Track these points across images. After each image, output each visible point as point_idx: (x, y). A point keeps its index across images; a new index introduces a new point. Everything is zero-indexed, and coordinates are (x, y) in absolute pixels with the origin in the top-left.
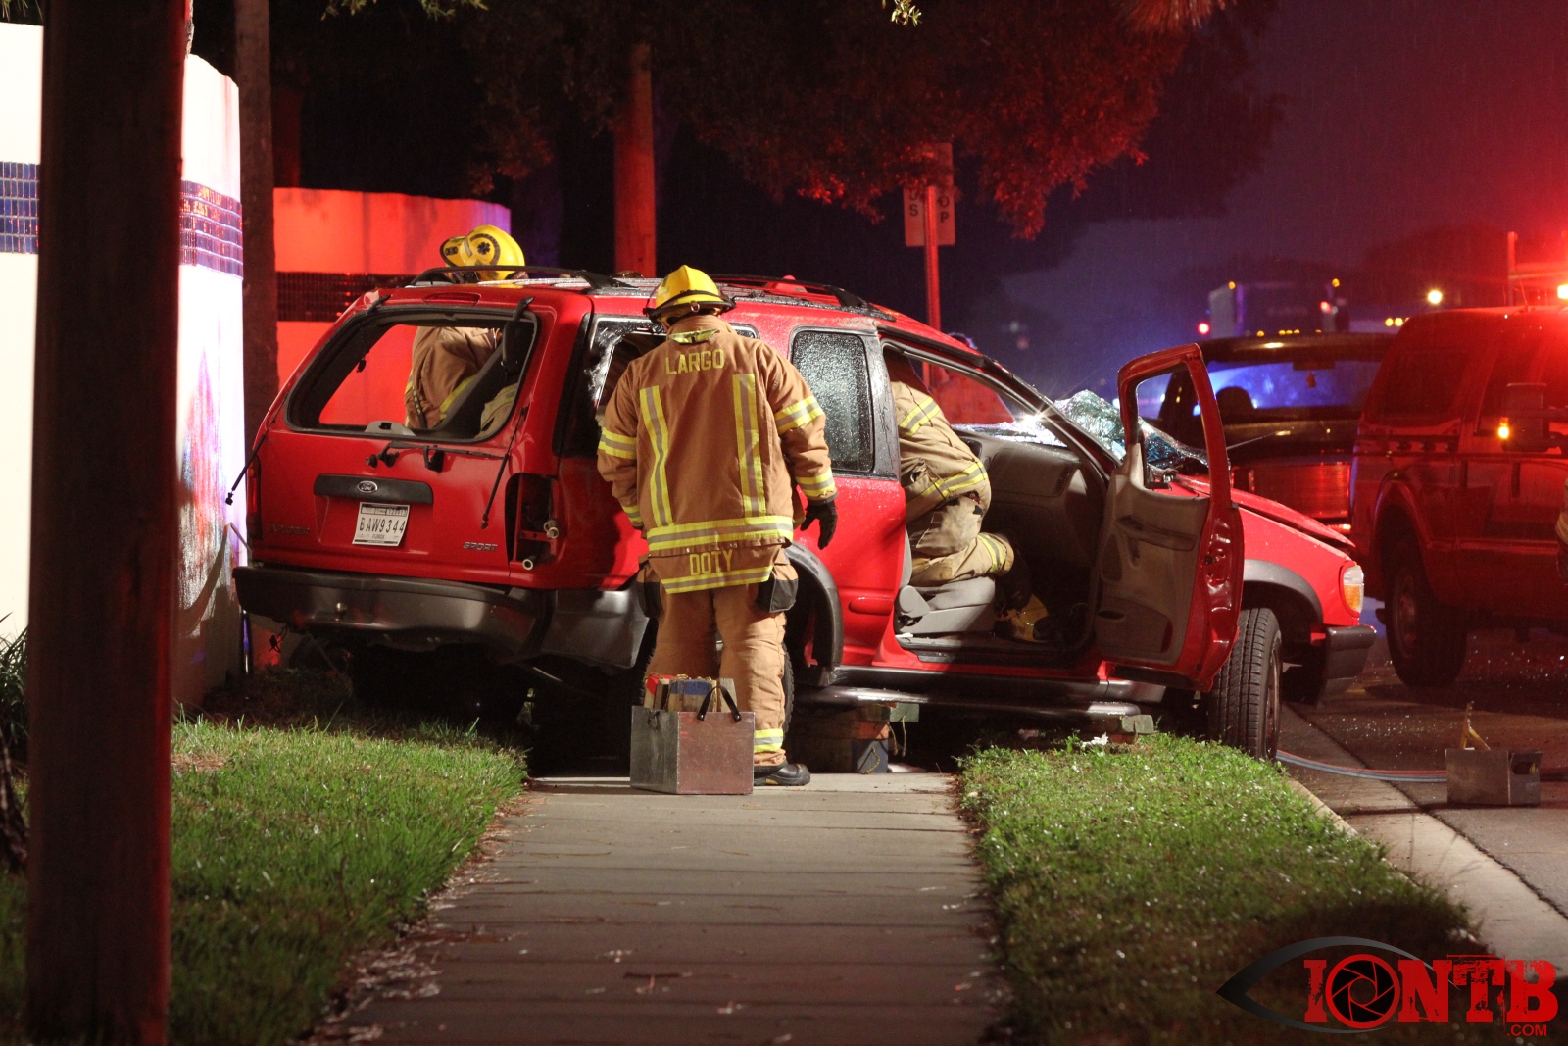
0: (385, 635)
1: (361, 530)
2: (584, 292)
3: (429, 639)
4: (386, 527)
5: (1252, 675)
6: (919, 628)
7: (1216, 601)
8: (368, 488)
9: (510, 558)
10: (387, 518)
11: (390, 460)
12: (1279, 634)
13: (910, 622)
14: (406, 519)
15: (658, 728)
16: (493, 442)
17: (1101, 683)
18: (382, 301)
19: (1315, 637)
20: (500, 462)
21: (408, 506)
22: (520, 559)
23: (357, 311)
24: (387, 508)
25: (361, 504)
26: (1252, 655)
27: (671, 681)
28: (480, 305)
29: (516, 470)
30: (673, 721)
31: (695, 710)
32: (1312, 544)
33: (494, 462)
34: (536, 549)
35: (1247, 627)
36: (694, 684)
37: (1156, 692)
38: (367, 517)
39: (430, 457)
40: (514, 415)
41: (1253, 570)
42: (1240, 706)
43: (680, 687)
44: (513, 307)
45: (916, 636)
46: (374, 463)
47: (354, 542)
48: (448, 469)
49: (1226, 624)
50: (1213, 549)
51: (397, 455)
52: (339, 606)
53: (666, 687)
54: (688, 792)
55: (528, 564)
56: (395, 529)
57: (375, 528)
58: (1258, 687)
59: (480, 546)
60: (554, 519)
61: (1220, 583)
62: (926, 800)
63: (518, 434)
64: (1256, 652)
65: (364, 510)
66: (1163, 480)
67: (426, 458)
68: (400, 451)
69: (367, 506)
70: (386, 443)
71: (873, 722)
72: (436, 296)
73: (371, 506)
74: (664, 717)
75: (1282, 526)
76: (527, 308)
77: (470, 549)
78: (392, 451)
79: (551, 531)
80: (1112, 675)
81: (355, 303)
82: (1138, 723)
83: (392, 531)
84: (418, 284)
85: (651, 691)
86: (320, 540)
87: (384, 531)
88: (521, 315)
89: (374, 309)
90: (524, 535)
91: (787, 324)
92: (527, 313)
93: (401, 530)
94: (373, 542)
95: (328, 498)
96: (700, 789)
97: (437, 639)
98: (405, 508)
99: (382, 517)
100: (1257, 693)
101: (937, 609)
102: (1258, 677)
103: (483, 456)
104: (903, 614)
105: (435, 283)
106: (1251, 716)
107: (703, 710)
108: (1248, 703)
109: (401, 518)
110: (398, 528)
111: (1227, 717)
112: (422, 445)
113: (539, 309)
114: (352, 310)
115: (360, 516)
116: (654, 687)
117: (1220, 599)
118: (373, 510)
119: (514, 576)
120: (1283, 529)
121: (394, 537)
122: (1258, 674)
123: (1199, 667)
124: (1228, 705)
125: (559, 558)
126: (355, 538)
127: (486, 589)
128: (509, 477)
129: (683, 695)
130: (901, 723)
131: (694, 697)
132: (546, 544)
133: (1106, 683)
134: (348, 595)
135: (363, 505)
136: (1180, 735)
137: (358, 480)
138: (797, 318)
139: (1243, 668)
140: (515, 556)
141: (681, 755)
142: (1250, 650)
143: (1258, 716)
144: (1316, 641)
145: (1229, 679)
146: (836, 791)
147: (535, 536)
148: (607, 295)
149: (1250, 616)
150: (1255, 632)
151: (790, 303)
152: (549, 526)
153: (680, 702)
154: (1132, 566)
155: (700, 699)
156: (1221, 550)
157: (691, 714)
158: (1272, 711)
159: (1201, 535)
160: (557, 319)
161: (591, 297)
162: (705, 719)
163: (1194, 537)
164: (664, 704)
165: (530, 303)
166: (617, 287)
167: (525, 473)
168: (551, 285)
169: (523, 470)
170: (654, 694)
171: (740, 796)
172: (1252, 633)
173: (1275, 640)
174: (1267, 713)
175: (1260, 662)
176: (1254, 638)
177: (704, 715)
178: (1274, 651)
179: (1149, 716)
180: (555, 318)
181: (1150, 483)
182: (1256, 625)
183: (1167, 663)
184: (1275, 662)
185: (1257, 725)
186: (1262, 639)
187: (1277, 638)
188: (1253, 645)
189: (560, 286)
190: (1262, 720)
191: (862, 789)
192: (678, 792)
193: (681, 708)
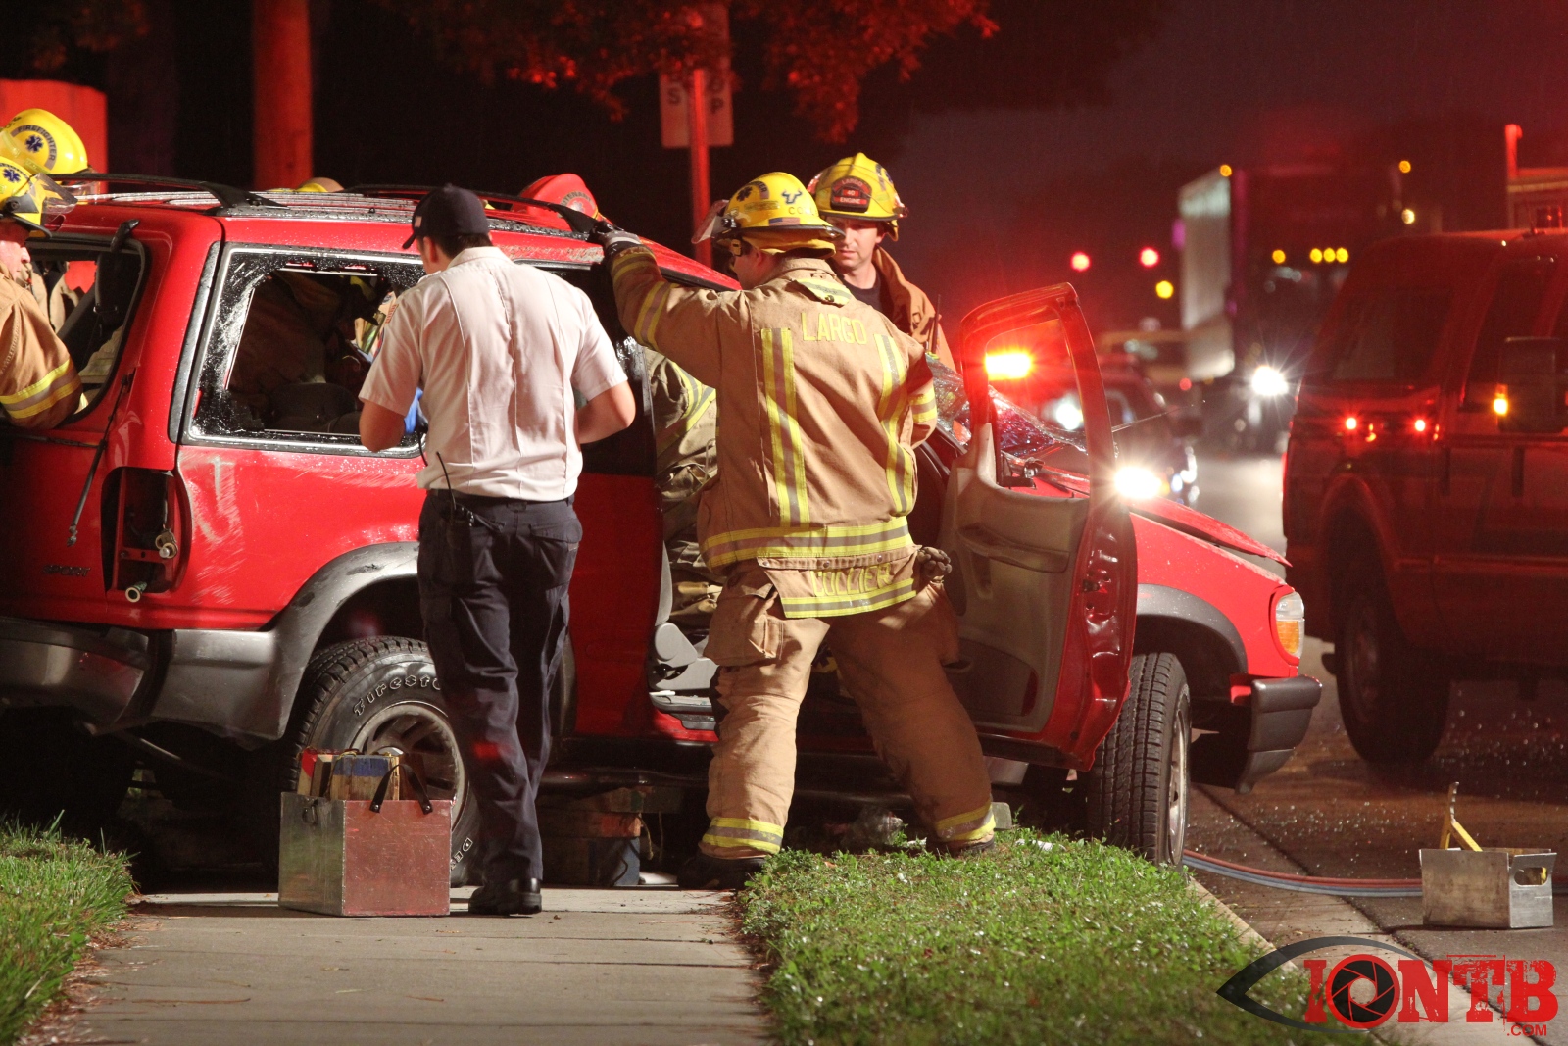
2: (212, 212)
5: (1149, 746)
6: (683, 682)
7: (1098, 643)
9: (108, 587)
12: (1186, 689)
13: (670, 673)
15: (316, 822)
16: (86, 423)
19: (1236, 692)
20: (93, 453)
22: (122, 588)
26: (1148, 719)
27: (334, 758)
28: (65, 230)
29: (116, 462)
30: (336, 813)
31: (367, 798)
32: (1232, 563)
33: (85, 451)
34: (147, 574)
35: (1142, 680)
36: (366, 761)
37: (1014, 771)
40: (114, 384)
41: (1149, 600)
42: (1132, 791)
43: (347, 766)
44: (111, 233)
45: (679, 693)
49: (1111, 676)
50: (1094, 571)
53: (328, 765)
54: (357, 913)
55: (133, 594)
58: (1157, 764)
59: (67, 570)
61: (1104, 618)
63: (119, 411)
64: (1153, 714)
66: (1024, 474)
74: (325, 808)
75: (1189, 537)
76: (131, 235)
85: (306, 772)
88: (122, 244)
90: (127, 553)
92: (131, 242)
96: (374, 909)
100: (1156, 771)
102: (1158, 749)
103: (68, 444)
104: (660, 662)
107: (379, 798)
108: (1143, 785)
111: (1114, 805)
113: (148, 236)
116: (311, 767)
117: (1104, 641)
119: (113, 610)
120: (1192, 542)
122: (1158, 745)
123: (1075, 736)
124: (1114, 787)
125: (176, 586)
128: (106, 474)
129: (350, 777)
130: (657, 815)
131: (366, 779)
132: (160, 566)
136: (1047, 831)
138: (512, 248)
139: (1135, 736)
140: (115, 583)
141: (348, 861)
142: (1146, 711)
143: (1157, 804)
144: (1236, 699)
145: (1117, 753)
146: (567, 911)
147: (143, 555)
148: (244, 216)
149: (1145, 664)
150: (1152, 686)
151: (501, 227)
152: (163, 541)
153: (348, 787)
154: (981, 594)
155: (375, 782)
156: (1105, 572)
157: (362, 803)
158: (1176, 797)
159: (1077, 551)
160: (173, 251)
161: (221, 219)
162: (381, 810)
163: (1068, 554)
164: (324, 790)
165: (135, 227)
166: (258, 205)
167: (127, 468)
168: (164, 202)
169: (126, 464)
170: (312, 775)
171: (432, 919)
172: (1149, 688)
173: (1181, 697)
174: (1170, 799)
175: (1159, 728)
176: (1151, 695)
177: (380, 804)
178: (1180, 713)
179: (1006, 804)
180: (171, 249)
181: (1006, 478)
182: (1154, 677)
183: (1029, 729)
184: (1180, 728)
185: (1155, 816)
186: (1163, 696)
187: (1184, 695)
188: (1149, 705)
189: (177, 203)
190: (1162, 810)
191: (604, 908)
192: (344, 913)
193: (347, 796)
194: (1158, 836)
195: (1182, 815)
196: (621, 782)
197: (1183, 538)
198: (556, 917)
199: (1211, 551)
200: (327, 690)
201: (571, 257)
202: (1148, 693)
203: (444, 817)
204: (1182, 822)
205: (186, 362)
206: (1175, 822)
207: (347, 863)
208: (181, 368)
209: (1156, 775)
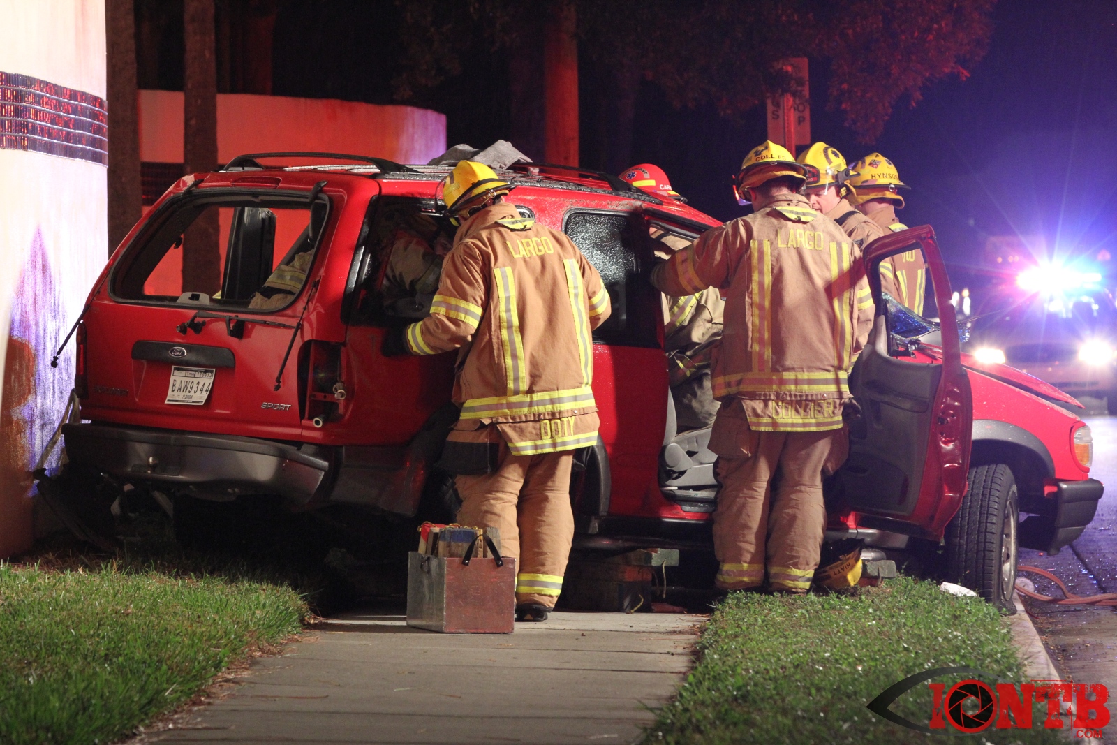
0: (191, 486)
1: (173, 391)
2: (373, 176)
3: (229, 490)
4: (194, 388)
5: (988, 525)
6: (682, 481)
7: (948, 458)
8: (178, 353)
9: (302, 417)
10: (195, 380)
11: (197, 327)
12: (1015, 488)
13: (675, 475)
14: (211, 381)
15: (429, 572)
16: (289, 312)
17: (850, 531)
18: (196, 184)
19: (1048, 490)
20: (293, 331)
21: (214, 370)
22: (311, 418)
23: (174, 193)
24: (196, 371)
25: (173, 367)
26: (988, 507)
27: (440, 529)
28: (281, 188)
29: (308, 337)
30: (440, 566)
31: (461, 557)
32: (1045, 406)
33: (289, 330)
34: (326, 409)
35: (985, 482)
36: (460, 532)
37: (900, 540)
38: (178, 379)
39: (232, 325)
40: (307, 287)
41: (981, 430)
42: (977, 553)
43: (448, 535)
44: (309, 190)
45: (680, 488)
46: (184, 330)
47: (166, 402)
48: (249, 336)
49: (956, 479)
50: (945, 412)
51: (204, 324)
52: (151, 459)
53: (436, 535)
54: (454, 631)
55: (317, 423)
56: (202, 390)
57: (185, 389)
58: (994, 536)
59: (276, 406)
60: (342, 382)
61: (951, 442)
62: (670, 640)
63: (310, 304)
64: (992, 504)
65: (176, 373)
66: (907, 349)
67: (228, 326)
68: (207, 320)
69: (178, 369)
70: (193, 312)
71: (638, 566)
72: (243, 180)
73: (182, 369)
74: (434, 563)
75: (1018, 390)
76: (321, 191)
77: (267, 409)
78: (198, 320)
79: (339, 393)
80: (861, 524)
81: (173, 186)
82: (882, 567)
83: (199, 392)
84: (230, 169)
85: (424, 538)
86: (137, 400)
87: (193, 392)
88: (316, 197)
89: (189, 192)
90: (315, 396)
91: (561, 205)
92: (321, 195)
93: (207, 391)
94: (183, 401)
95: (145, 362)
96: (465, 628)
97: (236, 490)
98: (212, 372)
99: (192, 380)
100: (993, 540)
101: (701, 464)
102: (994, 526)
103: (279, 326)
104: (668, 468)
105: (246, 169)
106: (987, 561)
107: (468, 556)
108: (984, 550)
109: (207, 381)
110: (205, 389)
111: (966, 563)
112: (225, 314)
113: (332, 191)
114: (170, 192)
115: (172, 378)
116: (427, 534)
117: (951, 457)
118: (183, 373)
119: (306, 433)
120: (1019, 393)
121: (200, 397)
122: (994, 524)
123: (932, 518)
124: (966, 551)
125: (347, 417)
126: (168, 398)
127: (277, 444)
128: (301, 343)
129: (450, 542)
130: (661, 567)
131: (460, 544)
132: (335, 404)
133: (856, 531)
134: (160, 451)
135: (175, 369)
136: (923, 578)
137: (170, 346)
138: (570, 200)
139: (980, 518)
140: (306, 416)
141: (448, 597)
142: (987, 502)
143: (994, 562)
144: (1049, 494)
145: (968, 528)
146: (593, 630)
147: (325, 397)
148: (395, 179)
149: (987, 472)
150: (991, 486)
151: (565, 187)
152: (338, 388)
153: (448, 549)
154: (875, 426)
155: (466, 546)
156: (952, 412)
157: (457, 559)
158: (1008, 556)
159: (934, 399)
160: (347, 201)
161: (379, 181)
162: (469, 564)
163: (928, 400)
164: (434, 550)
165: (324, 186)
166: (404, 172)
167: (315, 341)
168: (348, 170)
169: (314, 338)
170: (427, 541)
171: (502, 635)
172: (989, 487)
173: (1011, 492)
174: (1002, 559)
175: (995, 513)
176: (990, 492)
177: (469, 560)
178: (1010, 503)
179: (893, 562)
180: (346, 200)
181: (895, 351)
182: (992, 480)
183: (903, 514)
184: (1011, 512)
185: (992, 570)
186: (998, 492)
187: (1013, 492)
188: (989, 498)
189: (355, 171)
190: (997, 566)
191: (618, 629)
192: (445, 631)
193: (448, 555)
194: (994, 582)
195: (1012, 568)
196: (639, 545)
197: (1013, 390)
198: (583, 635)
199: (1031, 399)
200: (446, 485)
201: (610, 207)
202: (989, 490)
203: (510, 569)
204: (1012, 573)
205: (354, 273)
206: (1008, 573)
207: (447, 598)
208: (351, 276)
209: (993, 543)
